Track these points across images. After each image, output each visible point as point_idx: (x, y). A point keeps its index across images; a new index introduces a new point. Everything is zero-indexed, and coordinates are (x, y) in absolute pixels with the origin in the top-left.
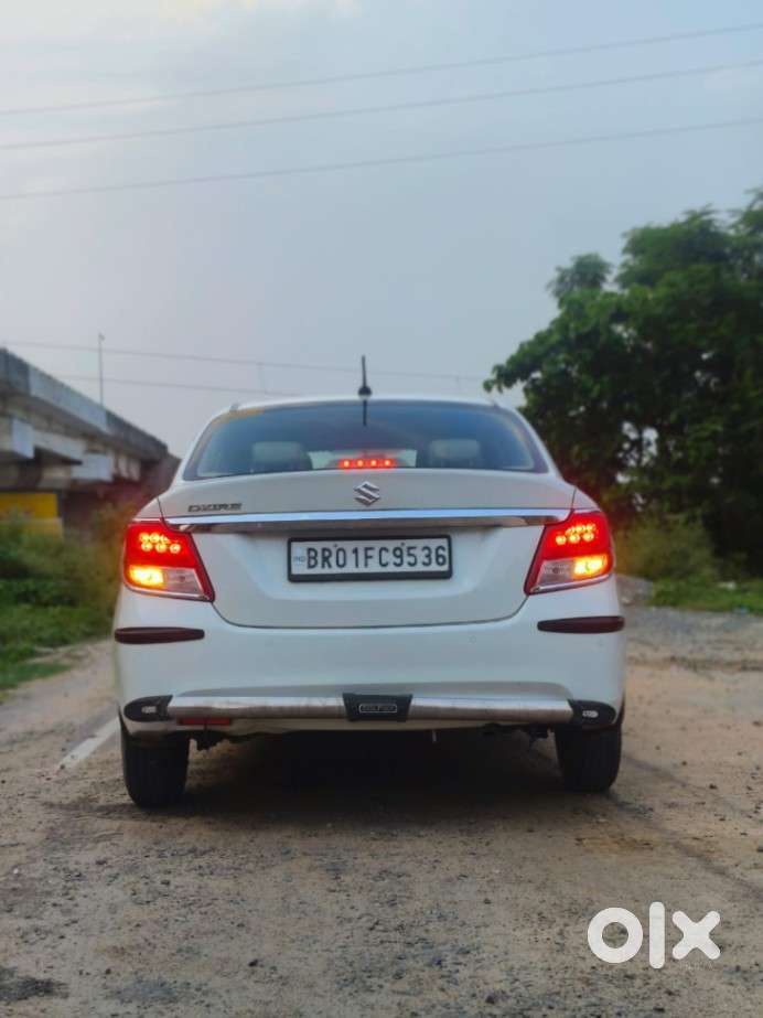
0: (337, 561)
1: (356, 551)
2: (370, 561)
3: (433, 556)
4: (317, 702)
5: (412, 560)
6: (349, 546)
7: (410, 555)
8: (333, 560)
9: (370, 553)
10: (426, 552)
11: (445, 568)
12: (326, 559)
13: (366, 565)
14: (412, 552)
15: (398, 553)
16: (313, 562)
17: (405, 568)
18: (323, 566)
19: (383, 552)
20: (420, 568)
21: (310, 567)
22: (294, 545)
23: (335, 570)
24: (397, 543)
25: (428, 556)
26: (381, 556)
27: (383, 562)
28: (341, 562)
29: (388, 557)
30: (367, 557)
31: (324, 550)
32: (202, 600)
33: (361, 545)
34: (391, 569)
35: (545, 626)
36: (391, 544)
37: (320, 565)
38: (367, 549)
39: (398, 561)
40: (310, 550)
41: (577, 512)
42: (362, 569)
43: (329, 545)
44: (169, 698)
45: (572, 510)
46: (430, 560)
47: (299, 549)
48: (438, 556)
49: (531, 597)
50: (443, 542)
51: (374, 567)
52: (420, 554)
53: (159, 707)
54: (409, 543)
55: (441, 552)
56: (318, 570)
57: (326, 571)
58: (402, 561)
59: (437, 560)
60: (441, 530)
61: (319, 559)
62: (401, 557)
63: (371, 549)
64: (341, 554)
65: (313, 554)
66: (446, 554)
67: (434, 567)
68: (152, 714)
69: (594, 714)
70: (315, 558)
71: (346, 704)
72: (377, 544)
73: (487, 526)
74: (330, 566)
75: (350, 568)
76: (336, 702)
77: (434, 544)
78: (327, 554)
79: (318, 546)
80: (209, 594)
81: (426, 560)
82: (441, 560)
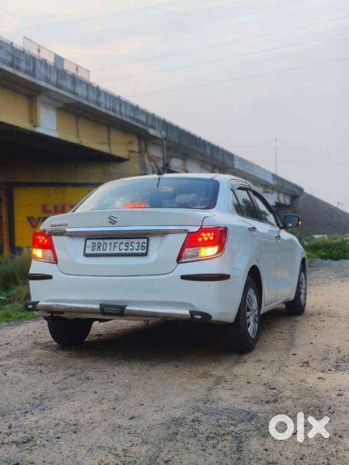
0: (103, 248)
1: (110, 244)
2: (115, 248)
3: (140, 246)
4: (90, 306)
5: (132, 248)
6: (108, 241)
7: (131, 246)
8: (101, 248)
9: (116, 245)
10: (138, 244)
11: (144, 251)
12: (99, 247)
13: (114, 250)
14: (132, 244)
15: (127, 245)
16: (94, 248)
17: (129, 251)
18: (97, 250)
19: (121, 244)
20: (134, 251)
21: (92, 250)
22: (88, 241)
23: (102, 252)
24: (127, 241)
25: (138, 246)
26: (121, 246)
27: (121, 248)
28: (104, 248)
29: (123, 247)
30: (115, 246)
31: (99, 243)
32: (53, 263)
33: (113, 241)
34: (123, 251)
35: (184, 277)
36: (125, 241)
37: (96, 250)
38: (115, 243)
39: (126, 248)
40: (93, 243)
41: (203, 227)
42: (112, 252)
43: (101, 241)
44: (38, 302)
45: (202, 226)
46: (139, 248)
47: (89, 243)
48: (142, 246)
49: (179, 265)
50: (145, 240)
51: (117, 251)
52: (135, 245)
53: (33, 306)
54: (132, 240)
55: (144, 244)
56: (96, 252)
57: (99, 252)
58: (128, 248)
59: (142, 248)
60: (145, 235)
61: (96, 247)
62: (128, 246)
63: (116, 243)
64: (105, 245)
65: (94, 245)
66: (145, 245)
67: (140, 251)
68: (31, 308)
69: (199, 317)
70: (95, 247)
71: (100, 308)
72: (119, 241)
73: (164, 233)
74: (100, 250)
75: (108, 251)
76: (97, 306)
77: (141, 241)
78: (99, 245)
79: (97, 241)
80: (56, 261)
81: (137, 248)
82: (143, 248)
